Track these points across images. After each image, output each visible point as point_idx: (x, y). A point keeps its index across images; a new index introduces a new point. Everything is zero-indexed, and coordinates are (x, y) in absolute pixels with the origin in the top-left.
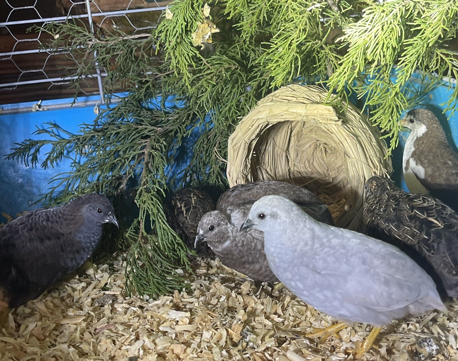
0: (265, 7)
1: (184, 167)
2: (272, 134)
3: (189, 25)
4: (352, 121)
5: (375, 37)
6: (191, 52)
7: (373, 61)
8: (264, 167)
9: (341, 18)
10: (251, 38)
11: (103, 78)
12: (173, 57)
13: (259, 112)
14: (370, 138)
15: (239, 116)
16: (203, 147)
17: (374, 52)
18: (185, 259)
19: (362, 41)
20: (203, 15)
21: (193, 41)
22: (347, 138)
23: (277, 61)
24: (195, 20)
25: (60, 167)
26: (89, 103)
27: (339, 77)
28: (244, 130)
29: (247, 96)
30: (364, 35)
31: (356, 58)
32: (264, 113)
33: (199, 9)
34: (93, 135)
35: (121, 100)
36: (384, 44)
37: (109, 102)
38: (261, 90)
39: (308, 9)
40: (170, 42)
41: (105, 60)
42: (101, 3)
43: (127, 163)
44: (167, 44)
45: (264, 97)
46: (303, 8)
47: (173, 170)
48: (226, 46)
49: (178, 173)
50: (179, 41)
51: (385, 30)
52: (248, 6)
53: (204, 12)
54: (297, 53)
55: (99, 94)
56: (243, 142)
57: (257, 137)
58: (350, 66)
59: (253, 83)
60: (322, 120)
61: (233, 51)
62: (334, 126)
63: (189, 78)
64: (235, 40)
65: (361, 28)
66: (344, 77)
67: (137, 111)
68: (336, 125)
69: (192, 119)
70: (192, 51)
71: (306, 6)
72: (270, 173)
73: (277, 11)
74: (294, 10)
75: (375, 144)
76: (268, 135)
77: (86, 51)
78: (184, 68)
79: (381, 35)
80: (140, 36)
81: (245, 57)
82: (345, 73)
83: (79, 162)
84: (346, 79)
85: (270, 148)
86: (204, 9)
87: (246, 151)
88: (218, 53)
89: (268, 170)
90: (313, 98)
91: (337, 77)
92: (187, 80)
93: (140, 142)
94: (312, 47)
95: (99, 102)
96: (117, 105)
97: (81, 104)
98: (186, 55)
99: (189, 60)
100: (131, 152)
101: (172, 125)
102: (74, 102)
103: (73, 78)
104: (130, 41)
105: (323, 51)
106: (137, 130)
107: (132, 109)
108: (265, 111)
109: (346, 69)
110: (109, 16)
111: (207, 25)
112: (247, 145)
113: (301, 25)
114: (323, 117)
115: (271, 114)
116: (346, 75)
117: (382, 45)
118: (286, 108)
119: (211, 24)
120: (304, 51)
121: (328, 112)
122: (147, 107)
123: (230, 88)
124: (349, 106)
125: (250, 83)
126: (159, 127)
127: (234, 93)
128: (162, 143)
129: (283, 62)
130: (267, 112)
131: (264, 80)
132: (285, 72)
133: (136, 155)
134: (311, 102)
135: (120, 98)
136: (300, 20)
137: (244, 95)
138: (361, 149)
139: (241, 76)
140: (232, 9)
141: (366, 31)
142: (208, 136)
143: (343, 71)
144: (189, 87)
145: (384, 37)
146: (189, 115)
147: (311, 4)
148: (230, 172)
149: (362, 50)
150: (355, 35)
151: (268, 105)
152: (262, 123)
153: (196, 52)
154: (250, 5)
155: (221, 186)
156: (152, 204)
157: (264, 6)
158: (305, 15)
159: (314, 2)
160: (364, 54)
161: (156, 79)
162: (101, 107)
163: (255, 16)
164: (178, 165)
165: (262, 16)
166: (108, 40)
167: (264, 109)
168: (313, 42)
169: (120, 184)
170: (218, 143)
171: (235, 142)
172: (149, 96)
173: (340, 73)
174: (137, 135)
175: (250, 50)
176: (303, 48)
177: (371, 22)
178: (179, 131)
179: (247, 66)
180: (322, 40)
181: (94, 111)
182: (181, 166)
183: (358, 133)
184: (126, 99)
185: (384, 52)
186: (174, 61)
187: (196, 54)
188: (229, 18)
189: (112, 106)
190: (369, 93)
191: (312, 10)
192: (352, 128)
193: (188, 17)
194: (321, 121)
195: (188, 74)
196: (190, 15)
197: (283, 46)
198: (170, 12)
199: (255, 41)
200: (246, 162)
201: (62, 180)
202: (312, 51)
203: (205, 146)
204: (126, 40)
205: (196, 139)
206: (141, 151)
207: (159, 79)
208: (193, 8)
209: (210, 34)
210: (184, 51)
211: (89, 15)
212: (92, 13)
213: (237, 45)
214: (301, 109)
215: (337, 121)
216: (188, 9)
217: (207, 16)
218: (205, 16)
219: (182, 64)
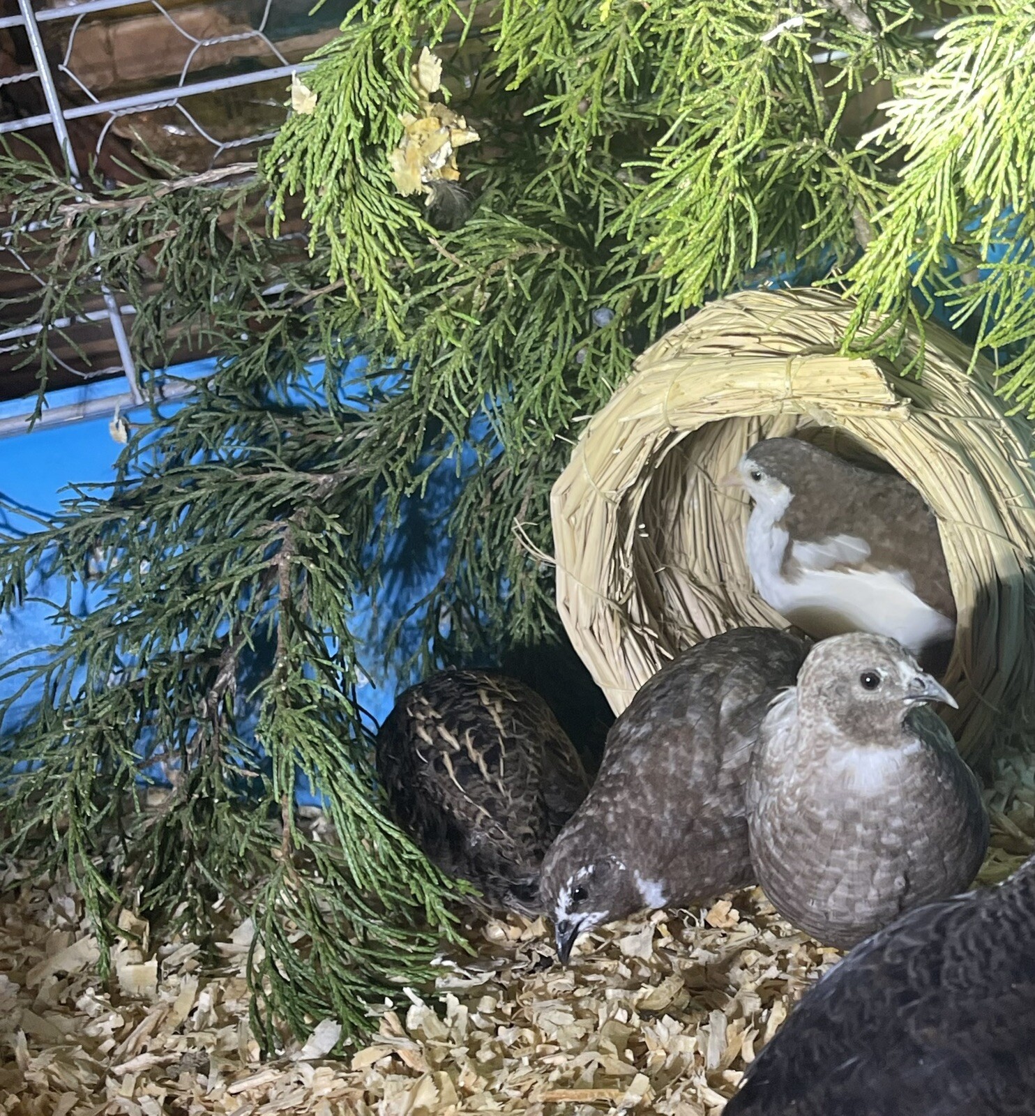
0: (628, 38)
1: (429, 586)
2: (699, 455)
3: (374, 127)
4: (943, 398)
5: (986, 121)
6: (392, 215)
7: (986, 204)
8: (683, 566)
9: (879, 56)
10: (597, 141)
11: (127, 320)
12: (334, 240)
13: (640, 396)
14: (1007, 445)
15: (578, 413)
16: (481, 520)
17: (986, 171)
18: (439, 907)
19: (946, 138)
20: (421, 86)
21: (395, 178)
22: (931, 458)
23: (678, 226)
24: (394, 108)
25: (22, 626)
26: (93, 408)
27: (881, 268)
28: (596, 460)
29: (597, 342)
30: (948, 116)
31: (930, 200)
32: (658, 399)
33: (401, 68)
34: (108, 518)
35: (193, 388)
36: (1016, 141)
37: (157, 398)
38: (644, 316)
39: (766, 37)
40: (317, 190)
41: (118, 266)
42: (117, 56)
43: (226, 603)
44: (309, 197)
45: (658, 337)
46: (747, 36)
47: (392, 600)
48: (516, 178)
49: (411, 606)
50: (347, 181)
51: (1015, 96)
52: (575, 40)
53: (423, 77)
54: (740, 190)
55: (122, 374)
56: (600, 501)
57: (643, 475)
58: (912, 227)
59: (616, 297)
60: (844, 406)
61: (539, 192)
62: (886, 424)
63: (393, 304)
64: (545, 156)
65: (939, 93)
66: (897, 266)
67: (247, 420)
68: (890, 419)
69: (428, 437)
70: (398, 213)
71: (760, 27)
72: (703, 580)
73: (669, 48)
74: (721, 42)
75: (1025, 465)
76: (685, 462)
77: (58, 239)
78: (376, 274)
79: (1003, 112)
80: (226, 171)
81: (582, 209)
82: (897, 252)
83: (83, 605)
84: (902, 271)
85: (695, 502)
86: (422, 67)
87: (612, 528)
88: (487, 210)
89: (698, 572)
90: (811, 331)
91: (874, 267)
92: (389, 313)
93: (260, 531)
94: (791, 162)
95: (126, 401)
96: (184, 406)
97: (67, 414)
98: (376, 227)
99: (389, 246)
100: (235, 567)
101: (365, 463)
102: (39, 413)
103: (28, 331)
104: (196, 192)
105: (831, 171)
106: (252, 490)
107: (232, 418)
108: (658, 391)
109: (901, 236)
110: (123, 113)
111: (434, 122)
112: (613, 509)
113: (744, 93)
114: (846, 396)
115: (680, 400)
116: (902, 258)
117: (1009, 146)
118: (724, 377)
119: (448, 116)
120: (765, 181)
121: (860, 380)
122: (283, 401)
123: (538, 322)
124: (927, 346)
125: (605, 298)
126: (322, 471)
127: (555, 339)
128: (332, 530)
129: (696, 226)
130: (666, 393)
131: (650, 284)
132: (707, 262)
133: (250, 578)
134: (804, 346)
135: (190, 383)
136: (741, 76)
137: (589, 341)
138: (979, 487)
139: (571, 277)
140: (519, 55)
141: (955, 101)
142: (492, 480)
143: (890, 245)
144: (400, 336)
145: (1013, 120)
146: (415, 425)
147: (774, 18)
148: (567, 600)
149: (947, 171)
150: (918, 118)
151: (667, 372)
152: (655, 431)
153: (410, 213)
154: (580, 34)
155: (549, 641)
156: (312, 743)
157: (624, 38)
158: (757, 57)
159: (783, 10)
160: (956, 178)
161: (300, 310)
162: (133, 417)
163: (597, 73)
164: (407, 582)
165: (619, 69)
166: (124, 197)
167: (652, 386)
168: (791, 147)
169: (214, 673)
170: (526, 500)
171: (571, 503)
172: (285, 365)
173: (881, 257)
174: (253, 506)
175: (597, 185)
176: (762, 170)
177: (969, 68)
178: (387, 479)
179: (593, 241)
180: (822, 135)
181: (112, 432)
182: (419, 583)
183: (969, 437)
184: (210, 384)
185: (1019, 170)
186: (339, 254)
187: (409, 219)
188: (515, 85)
189: (168, 412)
190: (989, 303)
191: (777, 37)
192: (946, 421)
193: (365, 99)
194: (840, 411)
195: (390, 291)
196: (371, 91)
197: (694, 170)
198: (305, 90)
199: (610, 150)
200: (618, 563)
201: (28, 673)
202: (792, 177)
203: (487, 514)
204: (184, 192)
205: (457, 491)
206: (267, 564)
207: (311, 310)
208: (381, 68)
209: (450, 152)
210: (370, 215)
211: (56, 116)
212: (63, 106)
213: (550, 174)
214: (775, 375)
215: (895, 406)
216: (363, 75)
217: (434, 90)
218: (426, 90)
219: (367, 260)
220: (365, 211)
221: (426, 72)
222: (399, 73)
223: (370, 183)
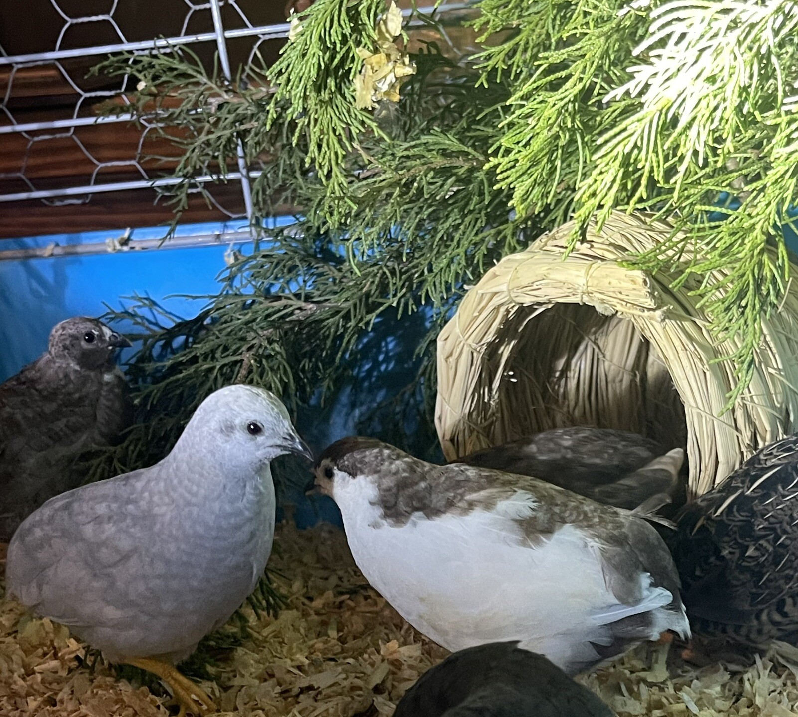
6: (355, 123)
20: (387, 31)
21: (356, 96)
32: (504, 280)
53: (390, 25)
55: (245, 218)
56: (466, 350)
60: (620, 304)
68: (650, 319)
78: (334, 163)
86: (390, 16)
87: (475, 371)
102: (169, 236)
108: (506, 273)
110: (267, 37)
111: (383, 57)
114: (620, 296)
115: (517, 283)
118: (543, 270)
119: (395, 54)
121: (631, 286)
130: (509, 276)
152: (503, 303)
153: (370, 123)
167: (503, 270)
171: (448, 349)
187: (368, 127)
194: (619, 307)
200: (482, 396)
209: (394, 80)
210: (337, 121)
211: (219, 35)
212: (226, 28)
213: (499, 108)
214: (577, 273)
215: (653, 310)
216: (336, 18)
217: (397, 34)
218: (390, 34)
219: (328, 153)
220: (334, 118)
221: (392, 20)
222: (366, 18)
223: (345, 98)
